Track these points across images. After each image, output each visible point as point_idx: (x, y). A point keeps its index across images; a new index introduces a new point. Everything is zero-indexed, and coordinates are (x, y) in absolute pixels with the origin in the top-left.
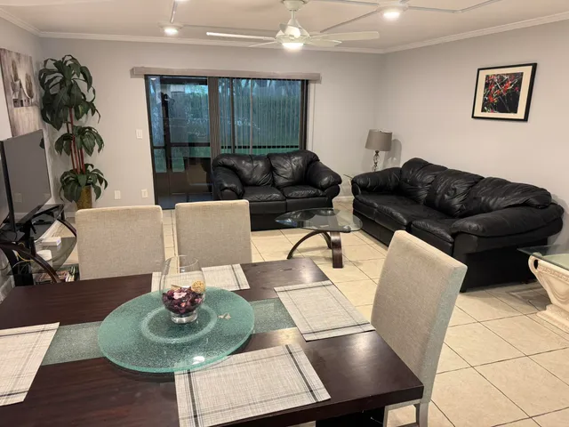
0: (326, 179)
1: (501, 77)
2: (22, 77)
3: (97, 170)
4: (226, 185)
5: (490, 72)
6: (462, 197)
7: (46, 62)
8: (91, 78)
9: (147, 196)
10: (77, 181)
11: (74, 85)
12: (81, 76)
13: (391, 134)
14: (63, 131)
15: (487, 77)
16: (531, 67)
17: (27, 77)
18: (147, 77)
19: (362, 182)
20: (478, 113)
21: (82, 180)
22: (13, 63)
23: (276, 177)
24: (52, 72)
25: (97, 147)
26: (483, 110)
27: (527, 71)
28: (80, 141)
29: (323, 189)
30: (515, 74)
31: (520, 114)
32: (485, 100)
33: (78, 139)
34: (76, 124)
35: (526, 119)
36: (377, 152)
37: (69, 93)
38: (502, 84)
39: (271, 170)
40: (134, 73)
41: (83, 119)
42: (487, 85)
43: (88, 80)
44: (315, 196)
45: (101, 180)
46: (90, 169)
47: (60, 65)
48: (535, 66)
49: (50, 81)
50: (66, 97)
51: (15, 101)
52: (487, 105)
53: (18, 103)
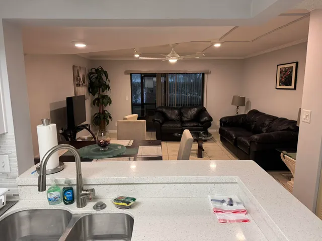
0: (204, 118)
1: (285, 68)
2: (81, 76)
3: (108, 113)
4: (156, 119)
5: (282, 66)
6: (267, 127)
7: (91, 70)
8: (108, 75)
10: (100, 117)
11: (101, 78)
12: (104, 74)
13: (244, 98)
14: (96, 96)
15: (281, 69)
16: (295, 64)
17: (83, 75)
18: (131, 74)
19: (223, 120)
20: (278, 87)
21: (102, 116)
22: (78, 70)
23: (183, 117)
24: (93, 73)
25: (108, 103)
26: (280, 85)
28: (102, 101)
29: (202, 123)
30: (290, 67)
31: (293, 86)
32: (280, 80)
33: (101, 100)
34: (102, 94)
35: (295, 89)
36: (238, 107)
37: (99, 81)
38: (286, 72)
39: (181, 114)
40: (126, 73)
41: (105, 92)
42: (281, 73)
43: (107, 76)
44: (197, 126)
45: (110, 117)
46: (106, 112)
47: (97, 70)
48: (297, 63)
49: (92, 77)
50: (98, 83)
51: (77, 84)
52: (281, 82)
53: (78, 85)
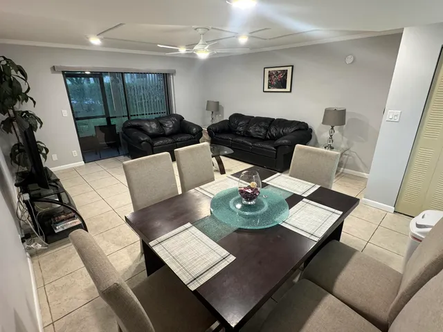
0: (194, 129)
1: (277, 72)
5: (271, 69)
9: (77, 155)
12: (19, 73)
13: (218, 102)
15: (269, 72)
16: (291, 67)
19: (214, 128)
20: (266, 89)
25: (39, 125)
26: (269, 88)
27: (289, 69)
29: (194, 135)
30: (284, 71)
31: (288, 89)
32: (269, 83)
35: (290, 91)
36: (213, 112)
37: (11, 86)
38: (277, 75)
42: (269, 76)
48: (293, 67)
50: (8, 89)
52: (270, 85)
